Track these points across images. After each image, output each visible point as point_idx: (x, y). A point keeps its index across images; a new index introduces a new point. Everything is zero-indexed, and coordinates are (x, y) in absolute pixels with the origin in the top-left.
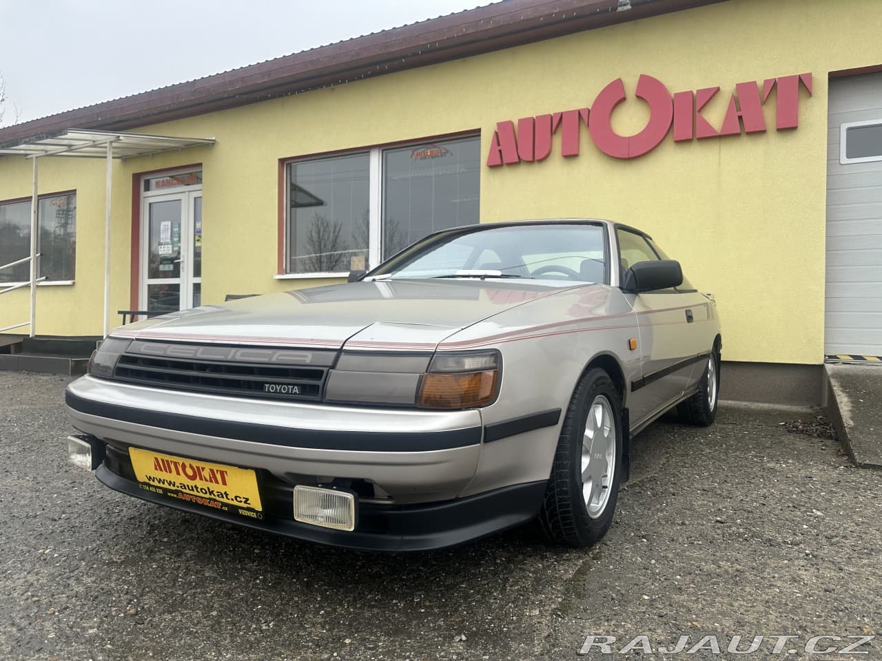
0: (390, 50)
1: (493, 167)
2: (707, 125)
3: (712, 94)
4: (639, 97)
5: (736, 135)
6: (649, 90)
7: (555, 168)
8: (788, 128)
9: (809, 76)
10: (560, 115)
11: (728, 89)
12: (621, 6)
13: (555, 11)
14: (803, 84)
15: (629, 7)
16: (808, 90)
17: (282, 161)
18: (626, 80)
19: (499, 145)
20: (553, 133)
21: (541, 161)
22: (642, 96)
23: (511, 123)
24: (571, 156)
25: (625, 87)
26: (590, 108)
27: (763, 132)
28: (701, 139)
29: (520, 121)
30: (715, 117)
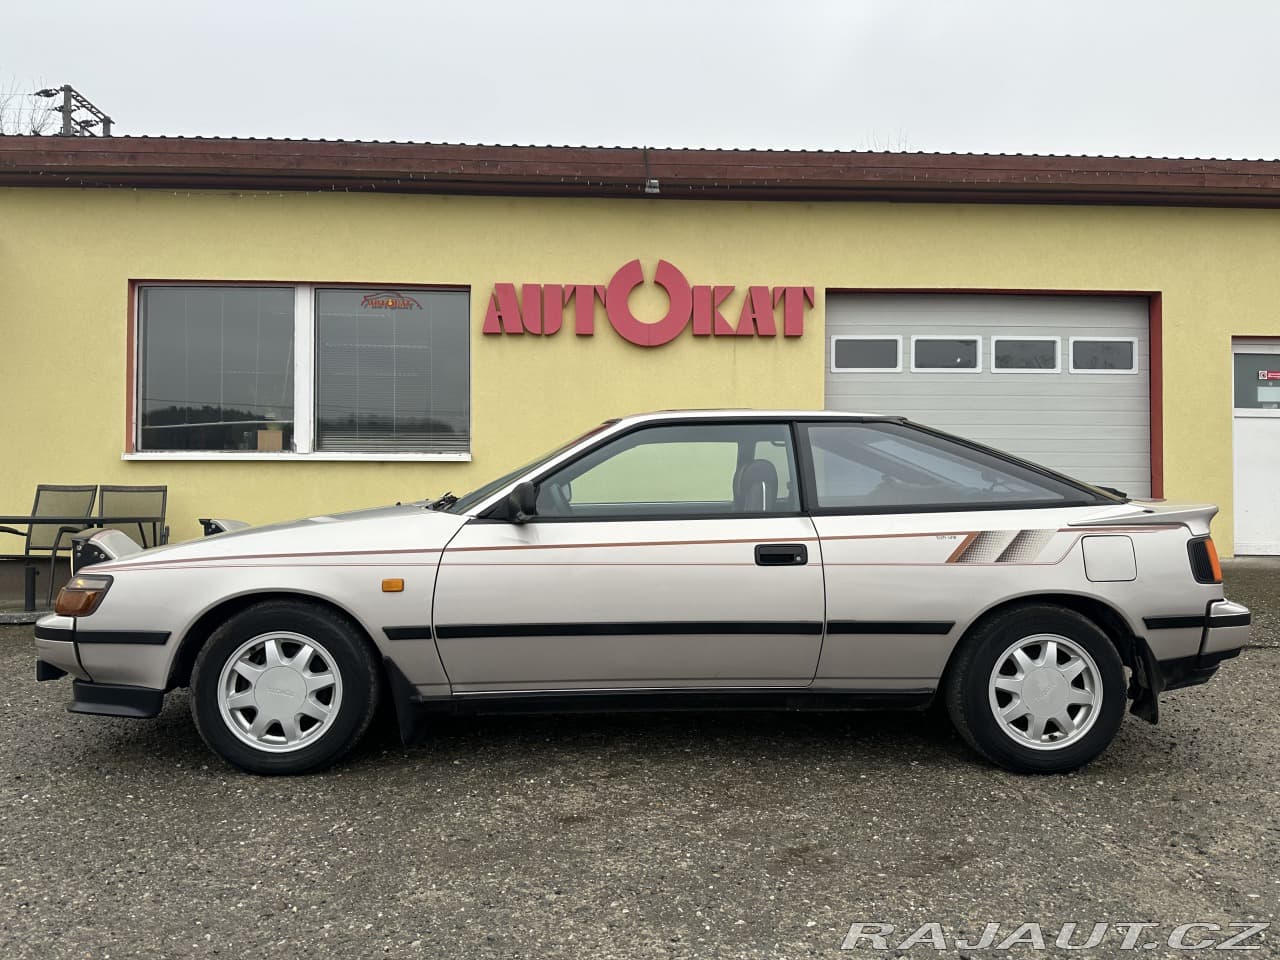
0: (350, 168)
1: (488, 334)
2: (725, 323)
3: (727, 292)
4: (656, 282)
5: (751, 336)
6: (668, 279)
7: (566, 345)
8: (794, 336)
9: (812, 289)
10: (572, 289)
11: (742, 291)
12: (650, 187)
13: (577, 174)
14: (807, 295)
15: (657, 191)
16: (809, 300)
17: (132, 283)
18: (643, 262)
19: (498, 309)
20: (564, 306)
21: (548, 336)
22: (660, 282)
23: (511, 286)
24: (585, 334)
25: (643, 268)
26: (606, 287)
27: (772, 336)
28: (718, 336)
29: (526, 287)
30: (731, 314)
